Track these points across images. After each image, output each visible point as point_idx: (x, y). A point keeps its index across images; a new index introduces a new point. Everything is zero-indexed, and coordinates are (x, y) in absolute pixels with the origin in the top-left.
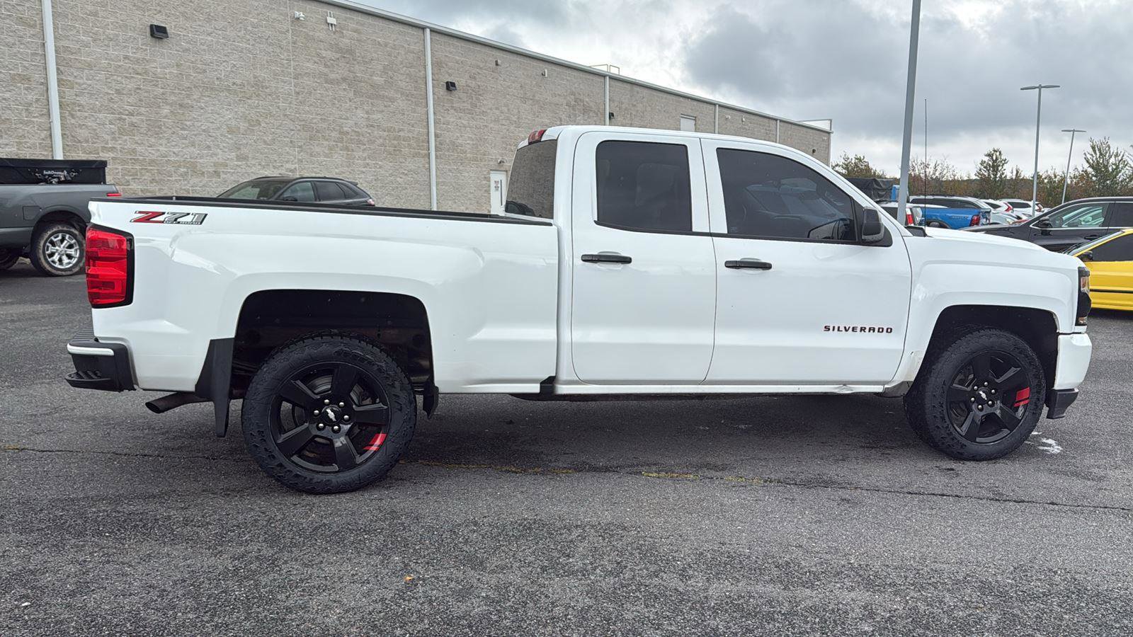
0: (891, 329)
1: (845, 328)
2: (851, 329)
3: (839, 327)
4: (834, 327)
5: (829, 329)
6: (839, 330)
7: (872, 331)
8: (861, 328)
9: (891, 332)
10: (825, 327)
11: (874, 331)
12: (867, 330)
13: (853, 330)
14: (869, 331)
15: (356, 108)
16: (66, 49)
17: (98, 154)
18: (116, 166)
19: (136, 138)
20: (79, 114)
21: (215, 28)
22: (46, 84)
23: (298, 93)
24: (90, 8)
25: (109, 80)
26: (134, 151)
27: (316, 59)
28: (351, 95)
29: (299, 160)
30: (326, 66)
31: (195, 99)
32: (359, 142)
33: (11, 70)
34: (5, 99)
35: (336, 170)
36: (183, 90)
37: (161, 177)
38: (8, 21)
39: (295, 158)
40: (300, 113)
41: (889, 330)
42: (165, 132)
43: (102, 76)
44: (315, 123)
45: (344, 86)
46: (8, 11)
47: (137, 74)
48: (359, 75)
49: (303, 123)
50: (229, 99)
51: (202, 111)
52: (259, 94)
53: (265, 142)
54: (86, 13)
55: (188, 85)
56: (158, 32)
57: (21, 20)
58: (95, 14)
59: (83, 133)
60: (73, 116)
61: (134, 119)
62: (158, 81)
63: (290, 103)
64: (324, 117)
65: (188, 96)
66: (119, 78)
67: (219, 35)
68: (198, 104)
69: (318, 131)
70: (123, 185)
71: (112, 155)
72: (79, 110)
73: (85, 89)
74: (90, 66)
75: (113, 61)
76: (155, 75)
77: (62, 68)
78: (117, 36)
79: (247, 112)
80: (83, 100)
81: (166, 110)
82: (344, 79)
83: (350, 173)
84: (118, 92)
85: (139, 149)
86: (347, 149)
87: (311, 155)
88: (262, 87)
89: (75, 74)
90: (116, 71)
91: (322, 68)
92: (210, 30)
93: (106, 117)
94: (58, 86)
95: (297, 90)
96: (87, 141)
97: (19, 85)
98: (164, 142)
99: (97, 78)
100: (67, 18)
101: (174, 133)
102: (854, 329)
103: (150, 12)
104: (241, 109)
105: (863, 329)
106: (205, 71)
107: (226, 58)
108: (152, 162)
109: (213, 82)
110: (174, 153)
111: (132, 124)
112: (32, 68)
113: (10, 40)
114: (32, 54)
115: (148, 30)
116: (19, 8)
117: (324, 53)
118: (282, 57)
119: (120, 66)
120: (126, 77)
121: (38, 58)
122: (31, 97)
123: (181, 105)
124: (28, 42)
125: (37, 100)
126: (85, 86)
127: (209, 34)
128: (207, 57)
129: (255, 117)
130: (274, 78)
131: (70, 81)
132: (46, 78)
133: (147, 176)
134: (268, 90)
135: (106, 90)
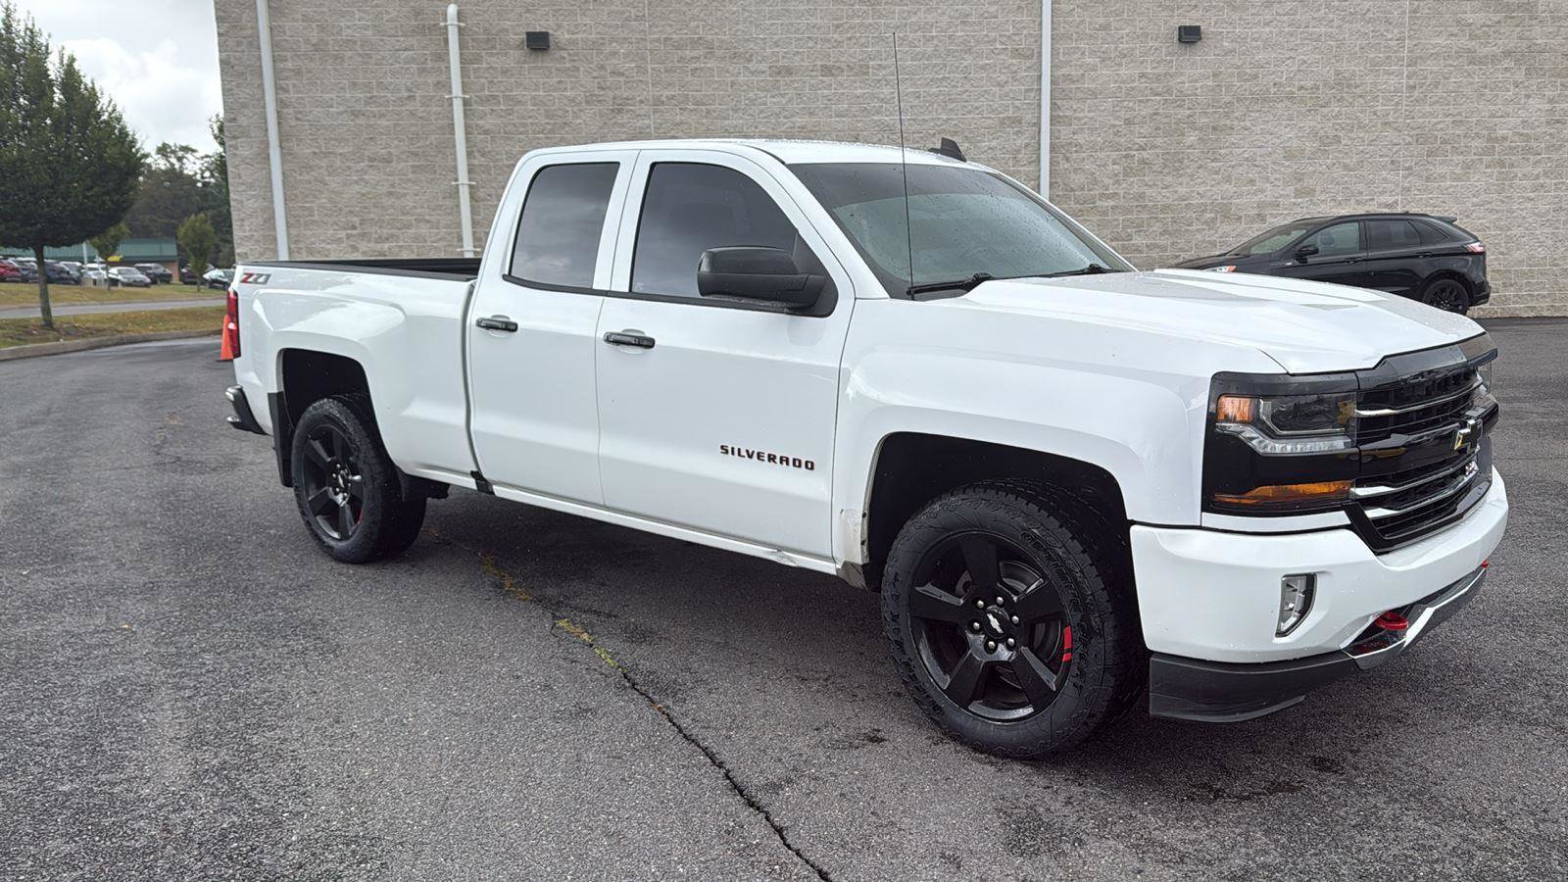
0: (812, 464)
1: (747, 451)
2: (755, 455)
3: (739, 450)
4: (733, 449)
5: (727, 452)
6: (739, 455)
7: (785, 463)
8: (769, 455)
9: (812, 468)
10: (722, 447)
11: (787, 464)
12: (778, 460)
13: (758, 458)
14: (781, 463)
15: (1528, 96)
16: (1068, 78)
17: (1094, 203)
18: (1116, 217)
19: (1146, 178)
20: (1075, 156)
21: (1278, 14)
22: (1038, 125)
23: (1415, 87)
24: (1101, 20)
25: (1117, 108)
26: (1142, 196)
27: (1455, 30)
28: (1520, 76)
29: (1404, 188)
30: (1473, 37)
31: (1237, 118)
32: (1528, 150)
33: (1000, 113)
34: (990, 148)
35: (1475, 199)
36: (1220, 107)
37: (1175, 227)
38: (1002, 57)
39: (1397, 185)
40: (1413, 118)
41: (810, 466)
42: (1188, 167)
43: (1108, 104)
44: (1442, 129)
45: (1507, 63)
46: (1003, 44)
47: (1156, 95)
48: (1539, 42)
49: (1418, 131)
50: (1290, 112)
51: (1246, 132)
52: (1342, 98)
53: (1346, 167)
54: (1095, 29)
55: (1227, 99)
56: (1189, 36)
57: (1016, 53)
58: (1105, 27)
59: (1077, 179)
60: (1067, 159)
61: (1145, 154)
62: (1184, 101)
63: (1397, 104)
64: (1458, 118)
65: (1227, 115)
66: (1131, 104)
67: (1284, 22)
68: (1242, 124)
69: (1445, 142)
70: (1123, 240)
71: (1112, 203)
72: (1076, 151)
73: (1085, 124)
74: (1094, 94)
75: (1124, 82)
76: (1182, 91)
77: (1059, 102)
78: (1133, 49)
79: (1319, 126)
80: (1080, 139)
81: (1192, 138)
82: (1508, 54)
83: (1503, 202)
84: (1128, 122)
85: (1149, 192)
86: (1501, 163)
87: (1428, 179)
88: (1349, 86)
89: (1074, 107)
90: (1128, 94)
91: (1464, 42)
92: (1269, 17)
93: (1109, 156)
94: (1051, 125)
95: (1411, 82)
96: (1083, 189)
97: (1008, 129)
98: (1185, 180)
99: (1102, 108)
100: (1071, 39)
101: (1200, 167)
102: (759, 456)
103: (1180, 11)
104: (1309, 123)
105: (772, 458)
106: (1256, 77)
107: (1292, 54)
108: (1166, 208)
109: (1268, 90)
110: (1198, 194)
111: (1143, 161)
112: (1025, 107)
113: (1003, 78)
114: (1027, 91)
115: (1176, 33)
116: (1017, 38)
117: (1470, 17)
118: (1390, 36)
119: (1133, 88)
120: (1141, 101)
121: (1033, 94)
122: (1020, 142)
123: (1214, 128)
124: (1023, 77)
125: (1027, 145)
126: (1085, 120)
127: (1267, 24)
128: (1261, 56)
129: (1331, 133)
130: (1371, 71)
131: (1067, 117)
132: (1039, 118)
133: (1157, 227)
134: (1358, 91)
135: (1113, 122)
